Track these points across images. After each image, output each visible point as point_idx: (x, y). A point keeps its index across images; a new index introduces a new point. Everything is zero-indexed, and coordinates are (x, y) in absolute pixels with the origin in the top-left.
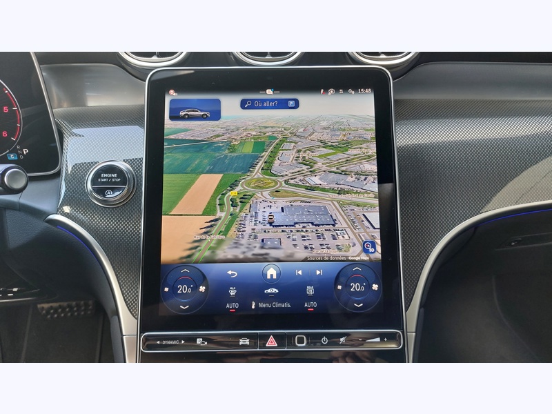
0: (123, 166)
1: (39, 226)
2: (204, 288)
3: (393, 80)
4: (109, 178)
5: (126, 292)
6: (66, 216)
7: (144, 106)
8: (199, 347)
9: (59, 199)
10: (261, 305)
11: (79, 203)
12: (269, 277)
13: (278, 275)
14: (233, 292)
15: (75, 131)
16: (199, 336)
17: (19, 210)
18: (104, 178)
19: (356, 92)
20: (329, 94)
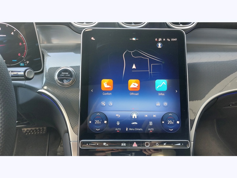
0: (70, 69)
1: (33, 95)
2: (106, 121)
3: (186, 34)
4: (65, 74)
5: (72, 123)
6: (46, 90)
7: (81, 44)
8: (104, 146)
9: (43, 83)
10: (130, 129)
11: (52, 85)
12: (133, 117)
13: (137, 117)
14: (118, 124)
15: (49, 54)
16: (105, 142)
17: (25, 88)
18: (63, 74)
19: (170, 40)
20: (159, 41)
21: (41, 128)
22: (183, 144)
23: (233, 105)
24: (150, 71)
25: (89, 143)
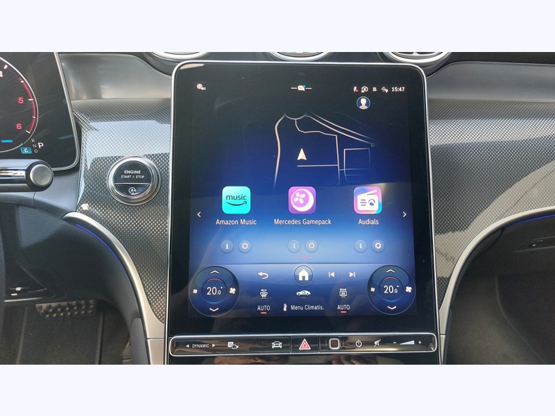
0: (146, 162)
1: (56, 225)
2: (234, 289)
3: (427, 77)
4: (132, 175)
5: (151, 293)
6: (86, 214)
7: (170, 99)
8: (230, 350)
9: (79, 196)
10: (293, 308)
11: (100, 200)
12: (301, 279)
13: (311, 277)
14: (264, 294)
15: (93, 124)
16: (231, 340)
17: (34, 208)
18: (127, 175)
19: (390, 90)
20: (363, 92)
21: (83, 302)
22: (420, 342)
23: (538, 244)
24: (341, 167)
25: (191, 342)
